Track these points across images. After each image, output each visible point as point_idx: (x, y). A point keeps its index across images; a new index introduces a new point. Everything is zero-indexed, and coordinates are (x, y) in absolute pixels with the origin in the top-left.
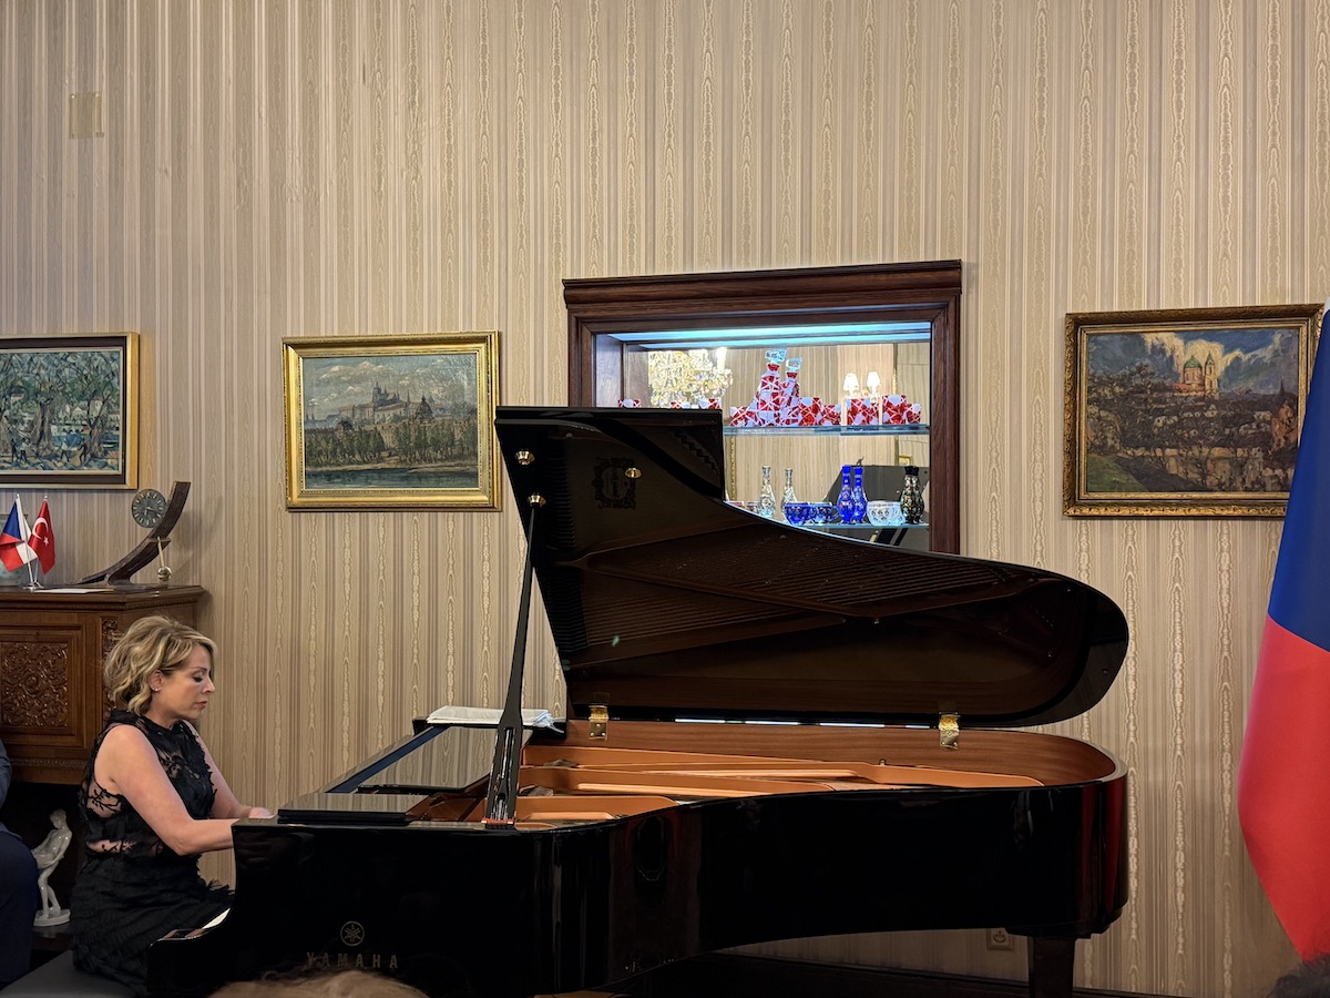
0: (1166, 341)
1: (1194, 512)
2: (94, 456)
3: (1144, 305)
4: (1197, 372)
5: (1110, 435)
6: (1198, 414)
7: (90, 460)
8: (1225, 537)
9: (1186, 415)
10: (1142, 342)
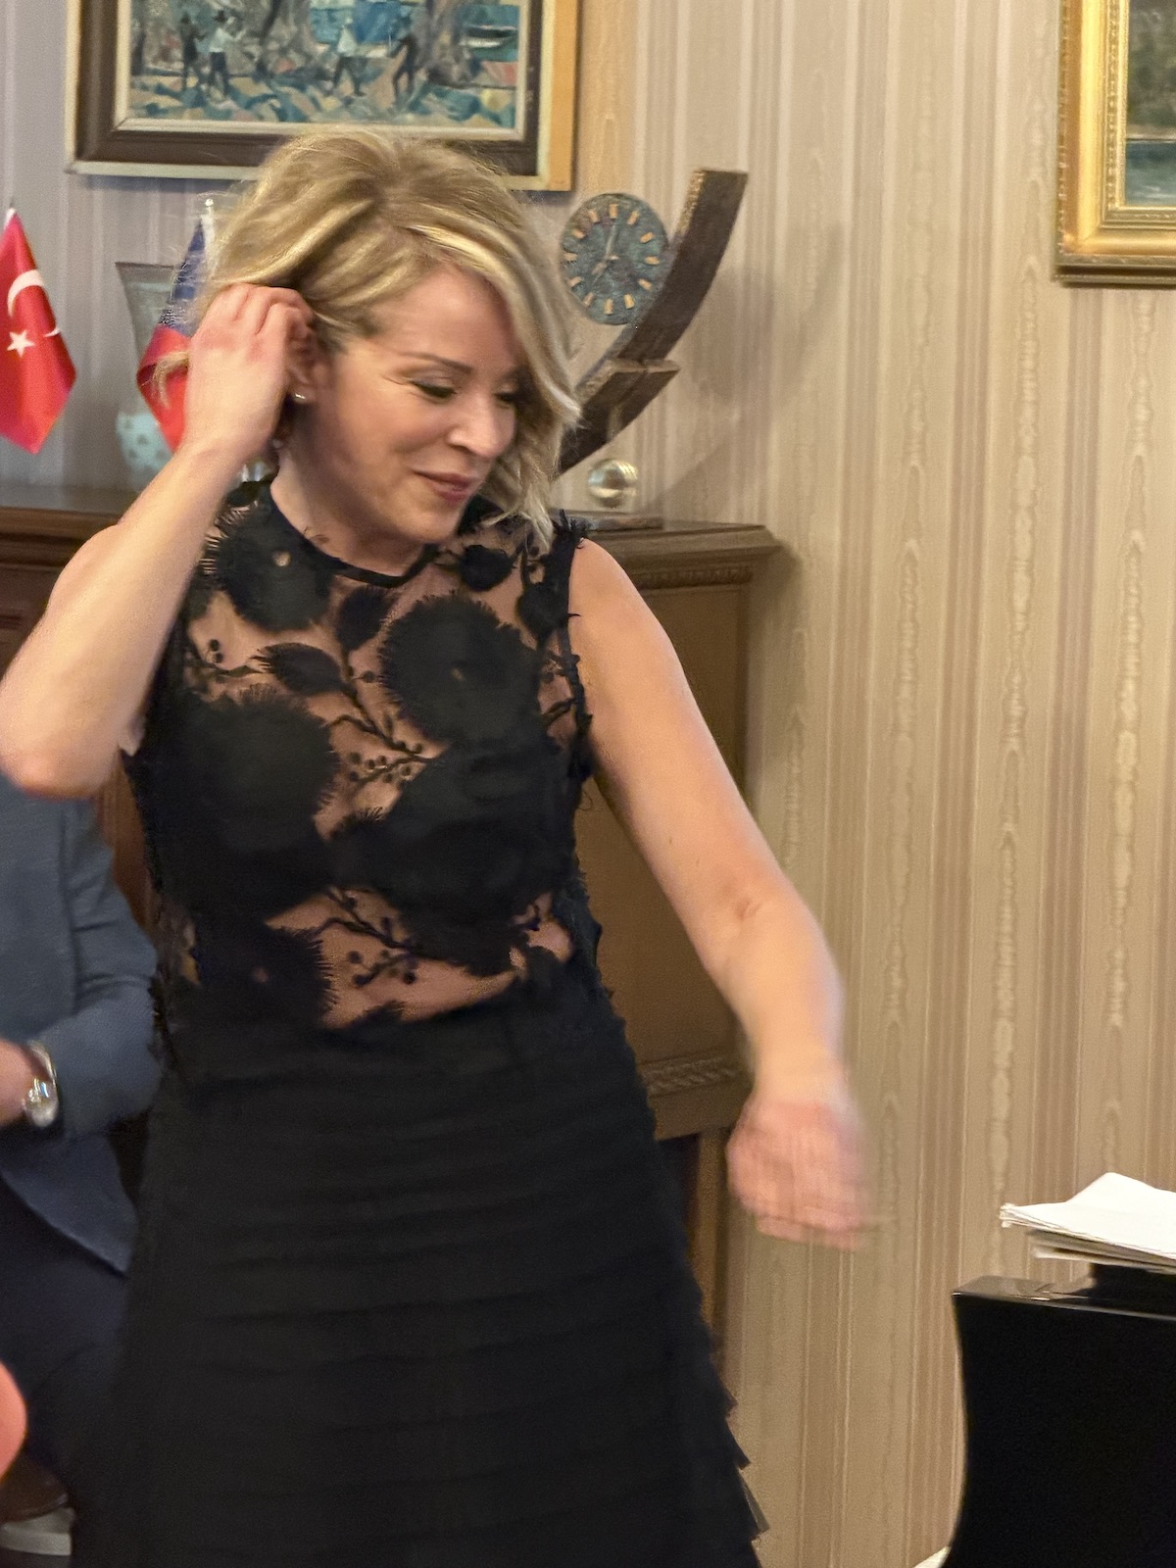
2: (437, 77)
7: (425, 90)
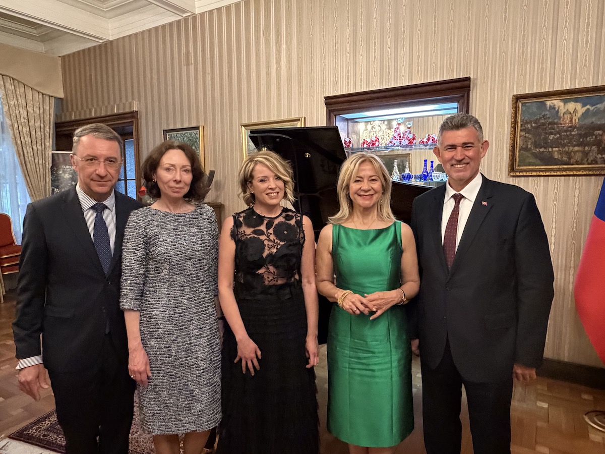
0: (556, 104)
1: (564, 173)
3: (547, 89)
4: (569, 116)
5: (529, 143)
6: (568, 133)
8: (577, 183)
9: (563, 134)
10: (545, 105)
